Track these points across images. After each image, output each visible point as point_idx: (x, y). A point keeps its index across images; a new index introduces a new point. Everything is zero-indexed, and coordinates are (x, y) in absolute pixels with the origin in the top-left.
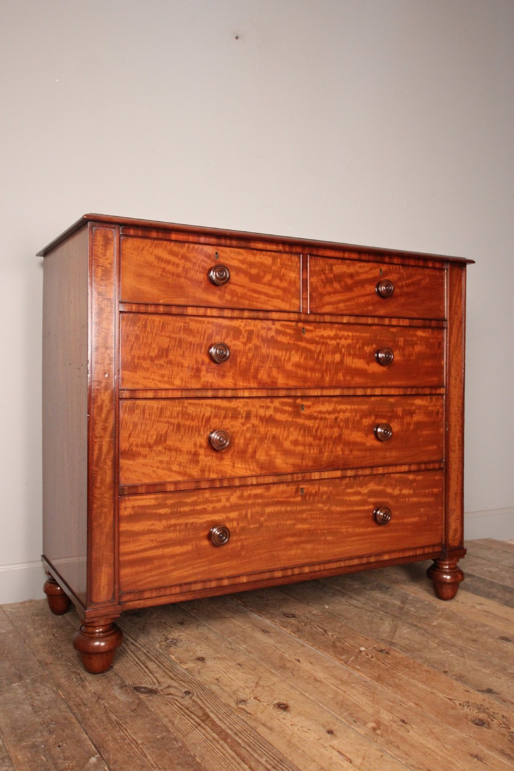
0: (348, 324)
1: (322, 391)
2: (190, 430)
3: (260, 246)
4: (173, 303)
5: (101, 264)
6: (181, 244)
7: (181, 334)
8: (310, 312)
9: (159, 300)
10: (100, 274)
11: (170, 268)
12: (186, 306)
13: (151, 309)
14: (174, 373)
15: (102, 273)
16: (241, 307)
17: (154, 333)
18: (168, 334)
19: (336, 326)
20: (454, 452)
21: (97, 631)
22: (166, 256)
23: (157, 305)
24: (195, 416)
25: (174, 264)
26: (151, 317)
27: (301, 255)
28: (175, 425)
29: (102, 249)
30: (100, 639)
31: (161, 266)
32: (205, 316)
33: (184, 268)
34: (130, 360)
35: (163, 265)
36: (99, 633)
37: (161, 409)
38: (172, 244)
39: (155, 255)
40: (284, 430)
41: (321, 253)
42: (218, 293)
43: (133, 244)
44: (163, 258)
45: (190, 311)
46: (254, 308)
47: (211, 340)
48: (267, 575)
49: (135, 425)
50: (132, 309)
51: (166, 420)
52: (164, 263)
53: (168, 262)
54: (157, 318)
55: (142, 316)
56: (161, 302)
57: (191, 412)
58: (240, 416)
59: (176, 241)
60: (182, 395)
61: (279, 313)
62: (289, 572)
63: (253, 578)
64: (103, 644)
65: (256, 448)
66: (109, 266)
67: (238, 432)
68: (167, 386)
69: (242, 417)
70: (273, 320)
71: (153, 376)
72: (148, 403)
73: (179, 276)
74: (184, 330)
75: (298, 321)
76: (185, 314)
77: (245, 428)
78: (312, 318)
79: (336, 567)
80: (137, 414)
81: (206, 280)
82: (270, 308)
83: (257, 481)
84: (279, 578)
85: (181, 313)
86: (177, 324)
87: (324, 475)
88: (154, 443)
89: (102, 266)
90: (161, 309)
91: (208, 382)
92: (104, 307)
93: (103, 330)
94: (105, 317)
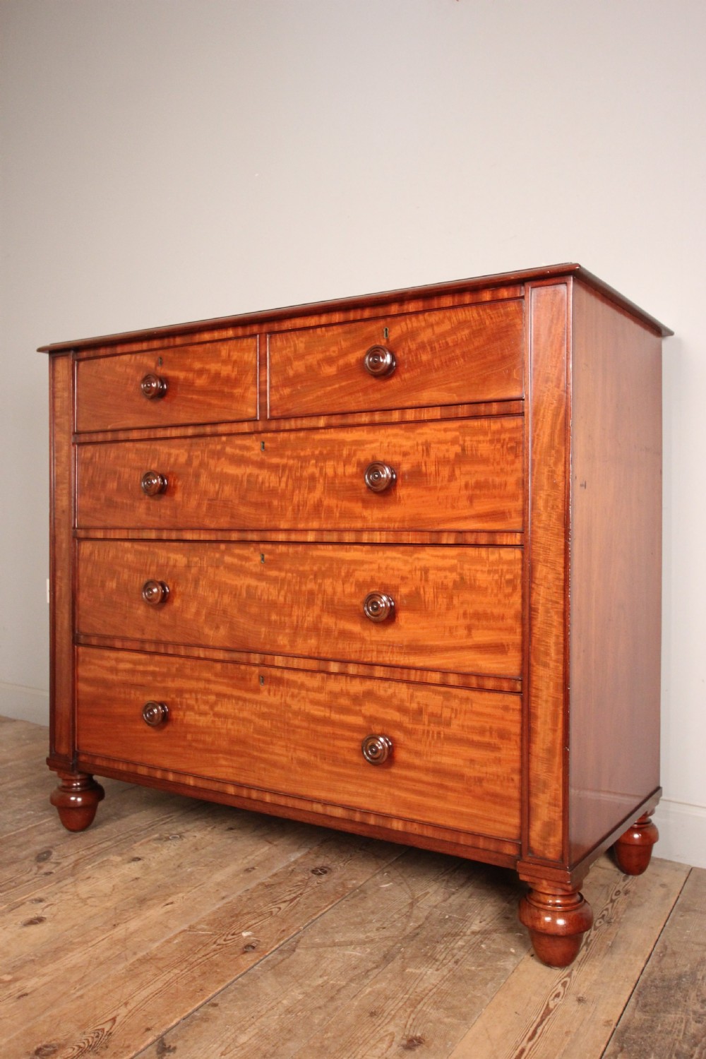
1: (288, 535)
3: (207, 337)
8: (270, 416)
13: (101, 437)
20: (546, 665)
21: (75, 785)
23: (106, 431)
27: (258, 337)
30: (77, 794)
32: (149, 439)
36: (77, 786)
41: (287, 325)
45: (135, 435)
48: (216, 786)
50: (85, 439)
61: (230, 424)
62: (245, 793)
63: (200, 784)
64: (79, 800)
69: (188, 566)
75: (254, 432)
76: (130, 438)
78: (273, 425)
79: (310, 809)
83: (205, 655)
84: (231, 795)
85: (127, 438)
87: (293, 662)
90: (110, 436)
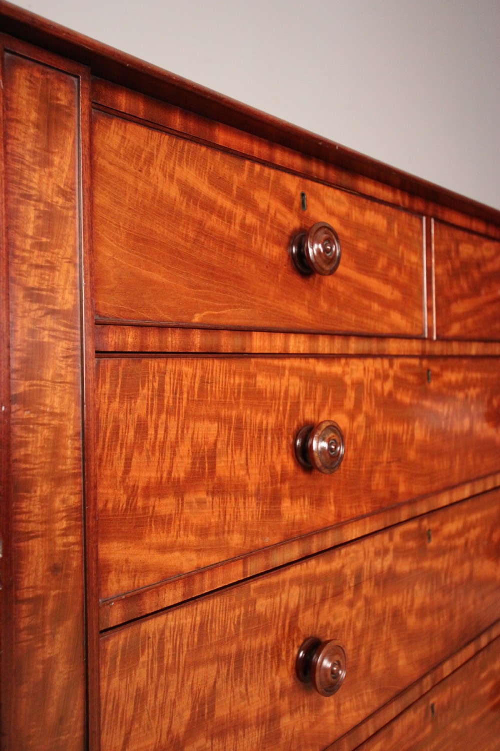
0: (477, 357)
1: (451, 494)
2: (262, 659)
3: (370, 188)
4: (223, 321)
5: (33, 192)
6: (236, 161)
7: (241, 407)
8: (437, 336)
9: (192, 315)
10: (32, 226)
11: (213, 222)
12: (248, 330)
13: (173, 341)
14: (228, 517)
15: (40, 222)
16: (345, 328)
17: (183, 411)
18: (212, 412)
19: (465, 362)
22: (204, 188)
23: (188, 328)
24: (271, 618)
25: (222, 214)
26: (171, 366)
27: (424, 219)
28: (233, 660)
29: (37, 139)
31: (194, 215)
32: (285, 355)
33: (243, 225)
34: (123, 504)
35: (199, 214)
37: (202, 624)
38: (218, 156)
39: (179, 181)
40: (408, 592)
41: (447, 215)
42: (308, 295)
43: (124, 138)
44: (199, 194)
45: (258, 342)
46: (365, 331)
47: (298, 414)
49: (140, 698)
50: (125, 343)
51: (211, 653)
52: (202, 207)
53: (209, 207)
54: (187, 368)
55: (154, 364)
56: (197, 319)
57: (263, 609)
58: (347, 588)
59: (226, 150)
60: (245, 573)
61: (398, 340)
65: (371, 649)
66: (60, 201)
67: (344, 626)
68: (214, 559)
69: (350, 588)
70: (391, 357)
71: (182, 539)
72: (170, 620)
73: (232, 247)
74: (247, 394)
75: (422, 356)
76: (247, 351)
77: (354, 612)
78: (438, 349)
80: (143, 663)
81: (285, 260)
82: (386, 330)
85: (237, 350)
86: (232, 381)
88: (186, 732)
89: (39, 200)
90: (198, 340)
91: (293, 523)
92: (46, 339)
93: (46, 420)
94: (49, 374)
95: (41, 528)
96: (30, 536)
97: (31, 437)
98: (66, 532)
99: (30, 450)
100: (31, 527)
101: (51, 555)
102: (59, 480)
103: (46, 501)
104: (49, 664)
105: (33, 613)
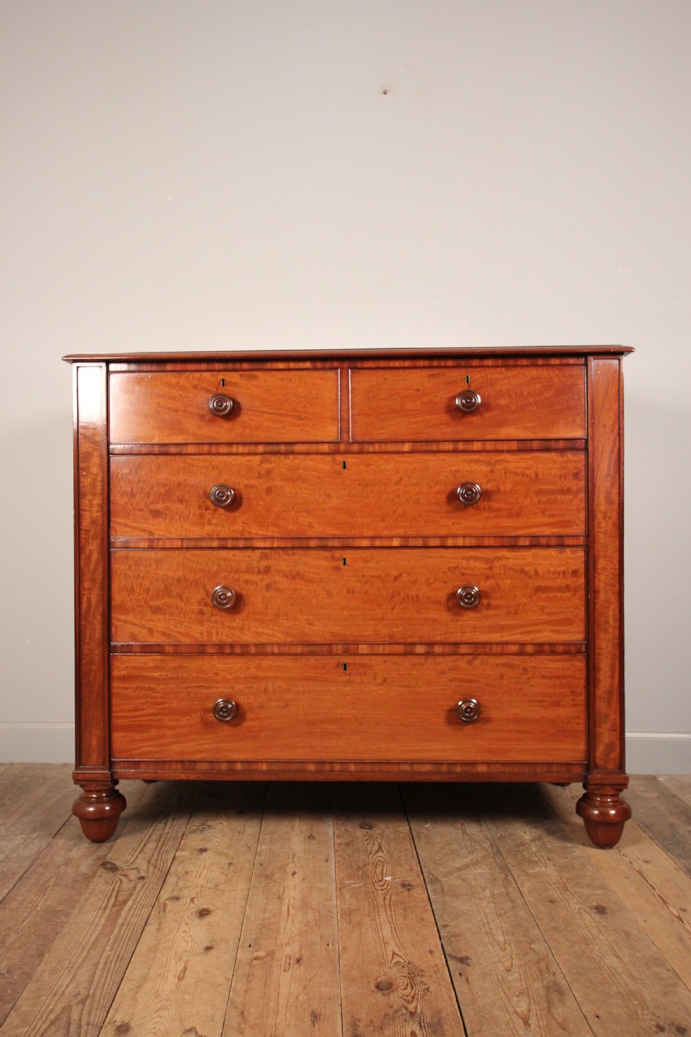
0: (410, 452)
1: (373, 541)
2: (193, 585)
3: (281, 365)
4: (171, 442)
8: (353, 440)
9: (154, 439)
12: (186, 444)
16: (255, 440)
17: (149, 476)
19: (394, 456)
20: (606, 631)
23: (152, 444)
24: (199, 569)
27: (339, 371)
28: (175, 579)
32: (210, 454)
35: (158, 400)
37: (159, 560)
38: (169, 375)
41: (371, 364)
42: (226, 425)
45: (191, 449)
46: (273, 441)
48: (296, 767)
50: (123, 451)
56: (156, 441)
57: (194, 564)
58: (257, 571)
59: (172, 372)
60: (182, 545)
61: (307, 445)
62: (327, 767)
63: (274, 767)
67: (254, 589)
69: (259, 571)
70: (300, 454)
72: (143, 553)
74: (185, 471)
75: (336, 453)
76: (185, 452)
77: (264, 585)
78: (356, 448)
79: (397, 770)
82: (295, 439)
83: (280, 651)
85: (180, 452)
86: (175, 465)
87: (377, 649)
90: (156, 449)
92: (91, 451)
93: (91, 476)
94: (92, 462)
95: (89, 509)
96: (85, 510)
97: (85, 481)
98: (97, 512)
99: (85, 484)
100: (86, 508)
101: (92, 518)
102: (95, 495)
103: (90, 501)
104: (91, 552)
105: (86, 534)
